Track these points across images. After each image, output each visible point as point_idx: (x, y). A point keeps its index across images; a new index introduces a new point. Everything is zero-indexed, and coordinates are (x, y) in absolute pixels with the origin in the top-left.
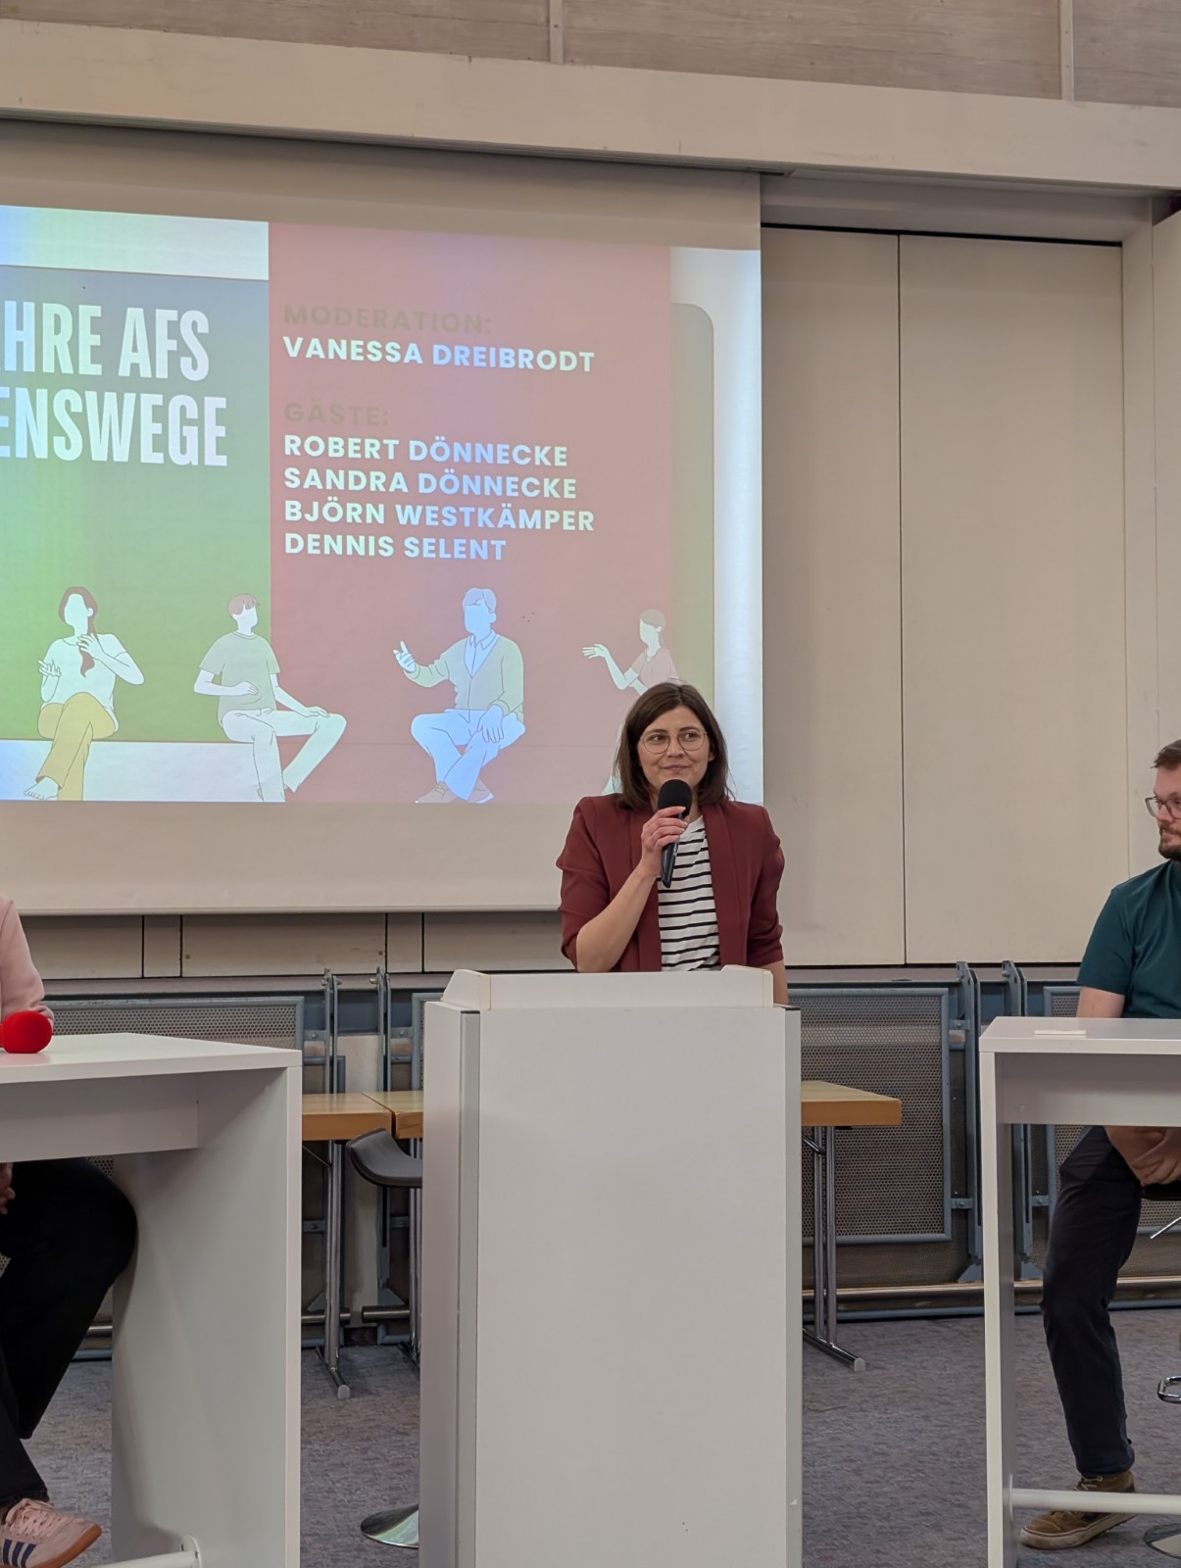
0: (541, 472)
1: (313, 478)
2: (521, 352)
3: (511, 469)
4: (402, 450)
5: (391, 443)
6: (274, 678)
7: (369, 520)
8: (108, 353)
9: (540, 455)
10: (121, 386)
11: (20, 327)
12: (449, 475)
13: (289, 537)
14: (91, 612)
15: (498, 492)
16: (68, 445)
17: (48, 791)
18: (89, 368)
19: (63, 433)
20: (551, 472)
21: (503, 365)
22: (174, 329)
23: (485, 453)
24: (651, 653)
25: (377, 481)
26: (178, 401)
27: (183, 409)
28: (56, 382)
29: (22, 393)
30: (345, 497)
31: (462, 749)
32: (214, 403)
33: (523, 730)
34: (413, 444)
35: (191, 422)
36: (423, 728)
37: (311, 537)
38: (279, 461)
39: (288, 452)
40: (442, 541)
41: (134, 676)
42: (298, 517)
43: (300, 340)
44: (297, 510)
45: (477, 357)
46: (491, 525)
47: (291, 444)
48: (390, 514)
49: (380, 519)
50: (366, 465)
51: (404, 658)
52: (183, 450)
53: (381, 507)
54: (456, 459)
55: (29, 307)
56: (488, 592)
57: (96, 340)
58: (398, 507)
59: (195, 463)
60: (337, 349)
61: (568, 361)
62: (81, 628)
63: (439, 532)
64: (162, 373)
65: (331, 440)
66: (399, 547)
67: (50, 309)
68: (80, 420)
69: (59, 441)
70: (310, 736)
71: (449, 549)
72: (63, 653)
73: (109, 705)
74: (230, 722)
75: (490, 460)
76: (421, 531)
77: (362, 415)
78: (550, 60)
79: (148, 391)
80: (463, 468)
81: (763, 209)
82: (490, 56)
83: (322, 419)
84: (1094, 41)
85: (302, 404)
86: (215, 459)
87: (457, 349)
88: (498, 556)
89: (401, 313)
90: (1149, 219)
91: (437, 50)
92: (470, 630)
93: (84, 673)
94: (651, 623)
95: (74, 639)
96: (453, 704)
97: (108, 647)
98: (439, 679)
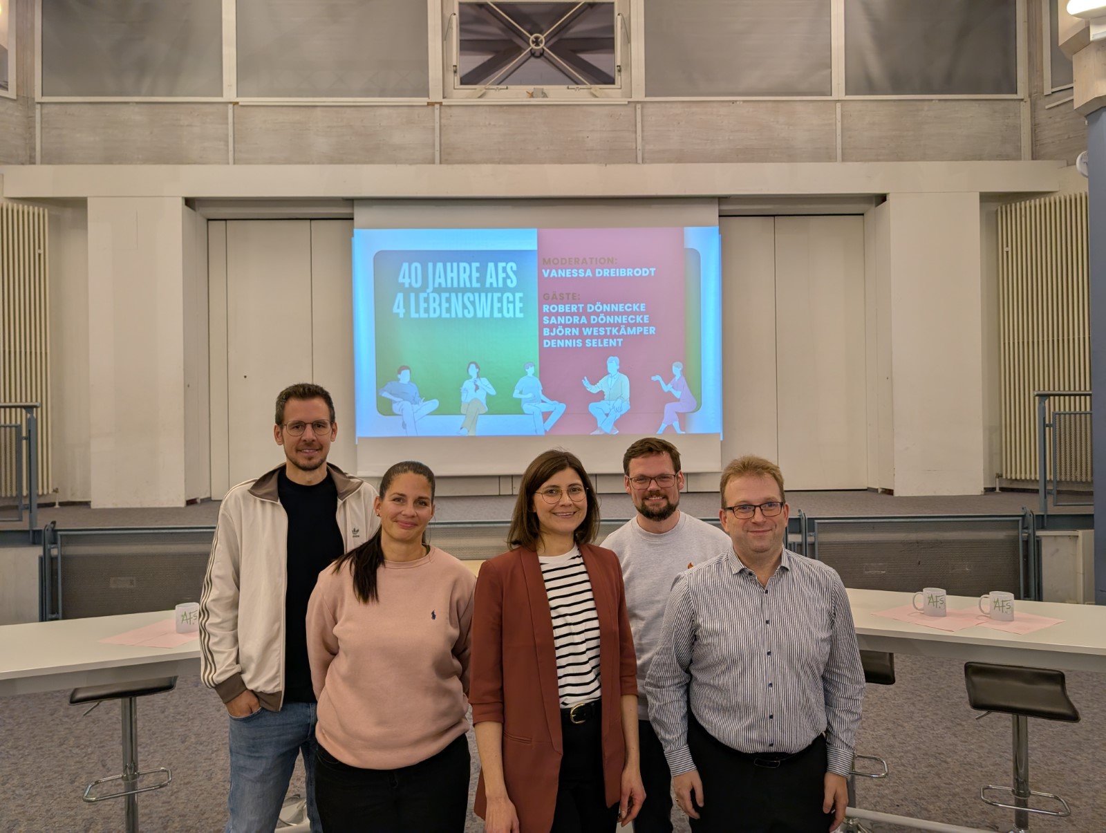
0: (635, 313)
1: (553, 320)
2: (628, 270)
3: (625, 313)
4: (585, 308)
5: (581, 306)
6: (540, 391)
7: (573, 334)
8: (482, 279)
9: (635, 307)
10: (487, 291)
11: (452, 271)
12: (602, 316)
13: (545, 341)
14: (478, 370)
15: (620, 322)
16: (469, 312)
17: (464, 432)
18: (476, 285)
19: (467, 308)
20: (640, 313)
21: (621, 275)
22: (504, 269)
23: (614, 308)
24: (677, 378)
25: (576, 320)
26: (506, 295)
27: (508, 298)
28: (464, 290)
29: (453, 295)
30: (565, 326)
31: (607, 415)
32: (518, 295)
33: (629, 407)
34: (589, 306)
35: (511, 302)
36: (593, 408)
37: (553, 341)
38: (541, 314)
39: (544, 311)
40: (599, 340)
41: (493, 392)
42: (548, 334)
43: (548, 271)
44: (548, 332)
45: (612, 272)
46: (617, 334)
47: (546, 308)
48: (581, 332)
49: (577, 333)
50: (572, 314)
51: (586, 383)
52: (508, 312)
53: (578, 329)
54: (604, 310)
55: (455, 265)
56: (616, 358)
57: (478, 275)
58: (584, 329)
59: (512, 316)
60: (561, 273)
61: (646, 272)
62: (475, 376)
63: (598, 337)
64: (501, 285)
65: (560, 306)
66: (584, 343)
67: (462, 265)
68: (473, 303)
69: (466, 311)
70: (552, 412)
71: (602, 343)
72: (468, 385)
73: (484, 402)
74: (526, 407)
75: (616, 310)
76: (592, 337)
77: (571, 296)
78: (637, 163)
79: (496, 292)
80: (607, 314)
81: (720, 211)
82: (614, 163)
83: (556, 299)
84: (850, 137)
85: (549, 294)
86: (519, 315)
87: (605, 270)
88: (620, 345)
89: (584, 259)
90: (874, 205)
91: (594, 162)
92: (609, 372)
93: (476, 391)
94: (677, 367)
95: (472, 380)
96: (604, 399)
97: (484, 382)
98: (598, 390)
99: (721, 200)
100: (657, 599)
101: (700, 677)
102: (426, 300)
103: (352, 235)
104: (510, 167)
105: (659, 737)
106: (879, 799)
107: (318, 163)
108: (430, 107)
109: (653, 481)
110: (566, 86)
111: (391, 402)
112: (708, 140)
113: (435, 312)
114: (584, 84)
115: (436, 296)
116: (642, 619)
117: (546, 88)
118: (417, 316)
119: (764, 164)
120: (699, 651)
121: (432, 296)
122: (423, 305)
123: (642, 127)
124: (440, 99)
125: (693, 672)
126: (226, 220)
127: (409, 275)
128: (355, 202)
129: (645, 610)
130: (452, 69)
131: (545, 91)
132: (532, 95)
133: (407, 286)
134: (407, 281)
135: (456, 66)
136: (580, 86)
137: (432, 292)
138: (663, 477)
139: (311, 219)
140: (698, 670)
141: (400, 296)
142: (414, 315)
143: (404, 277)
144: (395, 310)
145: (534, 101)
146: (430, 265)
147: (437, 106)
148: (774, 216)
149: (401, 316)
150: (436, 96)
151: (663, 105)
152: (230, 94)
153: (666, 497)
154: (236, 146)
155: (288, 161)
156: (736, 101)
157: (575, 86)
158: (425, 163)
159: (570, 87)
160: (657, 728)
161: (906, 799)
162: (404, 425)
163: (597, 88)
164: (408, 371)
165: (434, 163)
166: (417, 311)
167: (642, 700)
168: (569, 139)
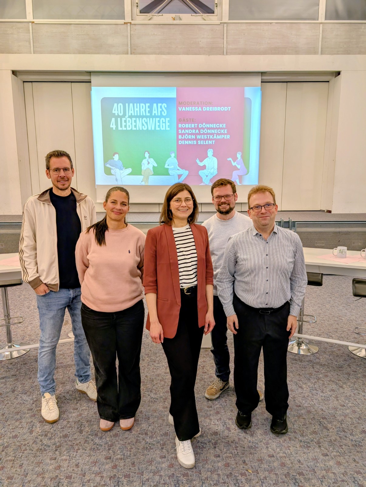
0: (221, 129)
1: (183, 131)
2: (218, 108)
3: (216, 128)
4: (198, 126)
5: (196, 125)
6: (177, 165)
7: (192, 138)
8: (151, 112)
9: (221, 126)
10: (153, 117)
11: (137, 108)
12: (206, 130)
13: (179, 141)
14: (149, 155)
15: (214, 132)
16: (145, 127)
17: (143, 183)
18: (148, 114)
19: (144, 125)
20: (223, 128)
21: (215, 110)
22: (161, 107)
23: (211, 126)
24: (239, 159)
25: (194, 131)
26: (161, 119)
27: (163, 120)
28: (143, 117)
29: (138, 119)
30: (189, 134)
31: (207, 176)
32: (167, 119)
33: (217, 173)
34: (200, 125)
35: (164, 123)
36: (201, 173)
37: (183, 141)
38: (178, 128)
40: (204, 141)
41: (156, 165)
43: (181, 108)
44: (181, 137)
45: (211, 109)
46: (212, 138)
47: (180, 126)
48: (196, 137)
49: (194, 138)
50: (192, 129)
51: (198, 161)
52: (163, 127)
53: (194, 136)
55: (138, 105)
56: (212, 149)
57: (149, 109)
59: (165, 129)
60: (187, 109)
61: (226, 109)
62: (147, 157)
63: (204, 139)
64: (159, 114)
65: (186, 125)
66: (197, 142)
67: (142, 105)
68: (147, 123)
69: (143, 127)
70: (182, 175)
71: (205, 142)
72: (145, 162)
73: (152, 170)
74: (170, 172)
76: (201, 139)
77: (191, 120)
78: (223, 55)
79: (157, 118)
80: (208, 128)
81: (262, 79)
82: (213, 54)
83: (185, 121)
84: (326, 42)
85: (182, 118)
86: (168, 129)
87: (207, 108)
88: (214, 143)
89: (198, 102)
90: (334, 77)
91: (204, 54)
92: (208, 156)
93: (148, 164)
94: (239, 154)
95: (146, 159)
96: (205, 169)
97: (151, 160)
98: (203, 165)
99: (263, 73)
100: (223, 247)
101: (238, 278)
102: (125, 121)
103: (91, 90)
104: (164, 56)
105: (221, 302)
106: (312, 333)
107: (74, 53)
108: (125, 25)
109: (223, 198)
110: (191, 14)
111: (110, 169)
112: (258, 43)
113: (129, 127)
114: (200, 13)
115: (130, 119)
116: (217, 255)
117: (181, 15)
118: (121, 129)
119: (284, 55)
120: (238, 268)
121: (128, 119)
122: (124, 124)
123: (227, 36)
124: (130, 21)
125: (236, 276)
126: (32, 82)
127: (117, 109)
128: (91, 73)
129: (218, 251)
130: (136, 5)
131: (180, 17)
132: (174, 19)
133: (116, 114)
134: (116, 113)
135: (137, 3)
136: (197, 15)
137: (128, 118)
138: (227, 196)
139: (71, 82)
140: (238, 275)
141: (113, 120)
142: (120, 128)
143: (115, 111)
144: (111, 126)
145: (175, 22)
146: (127, 105)
147: (129, 24)
148: (287, 82)
149: (114, 129)
150: (128, 19)
151: (237, 24)
152: (30, 17)
153: (229, 204)
154: (34, 44)
155: (59, 52)
156: (272, 23)
157: (195, 14)
158: (124, 54)
159: (193, 15)
160: (220, 298)
161: (323, 333)
162: (117, 180)
163: (205, 15)
164: (118, 155)
165: (128, 54)
166: (121, 127)
167: (215, 288)
168: (192, 42)
